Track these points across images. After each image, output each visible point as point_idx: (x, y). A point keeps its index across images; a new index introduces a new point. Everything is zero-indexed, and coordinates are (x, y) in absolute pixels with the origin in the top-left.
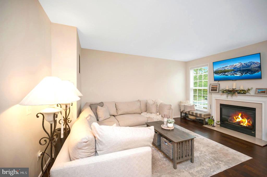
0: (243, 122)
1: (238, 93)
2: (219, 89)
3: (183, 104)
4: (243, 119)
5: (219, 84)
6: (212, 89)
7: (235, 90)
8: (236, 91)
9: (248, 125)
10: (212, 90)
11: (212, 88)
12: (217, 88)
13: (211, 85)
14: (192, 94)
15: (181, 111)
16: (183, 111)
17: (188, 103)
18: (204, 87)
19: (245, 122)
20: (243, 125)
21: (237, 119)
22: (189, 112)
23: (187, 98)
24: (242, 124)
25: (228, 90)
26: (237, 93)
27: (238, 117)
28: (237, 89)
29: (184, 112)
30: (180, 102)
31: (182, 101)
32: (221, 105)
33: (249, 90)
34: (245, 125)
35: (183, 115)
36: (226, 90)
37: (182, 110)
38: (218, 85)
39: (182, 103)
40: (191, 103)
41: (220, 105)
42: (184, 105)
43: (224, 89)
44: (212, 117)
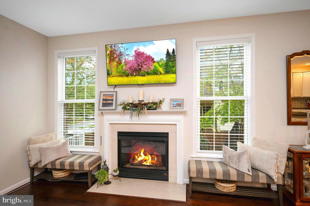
0: (145, 161)
1: (148, 108)
2: (116, 102)
3: (38, 145)
4: (146, 157)
5: (116, 92)
6: (104, 102)
7: (143, 103)
8: (145, 104)
9: (152, 163)
10: (104, 105)
11: (103, 100)
12: (112, 100)
13: (102, 94)
14: (60, 115)
15: (31, 167)
16: (37, 164)
17: (51, 139)
18: (88, 100)
19: (149, 159)
20: (146, 164)
21: (138, 157)
22: (53, 163)
23: (49, 128)
24: (144, 163)
25: (132, 104)
26: (146, 108)
27: (140, 155)
28: (146, 101)
29: (39, 166)
30: (29, 142)
31: (33, 137)
32: (120, 134)
33: (161, 102)
34: (148, 164)
35: (36, 174)
36: (128, 105)
37: (33, 163)
38: (114, 93)
39: (33, 144)
40: (59, 138)
41: (118, 136)
42: (40, 148)
43: (126, 103)
44: (105, 162)
